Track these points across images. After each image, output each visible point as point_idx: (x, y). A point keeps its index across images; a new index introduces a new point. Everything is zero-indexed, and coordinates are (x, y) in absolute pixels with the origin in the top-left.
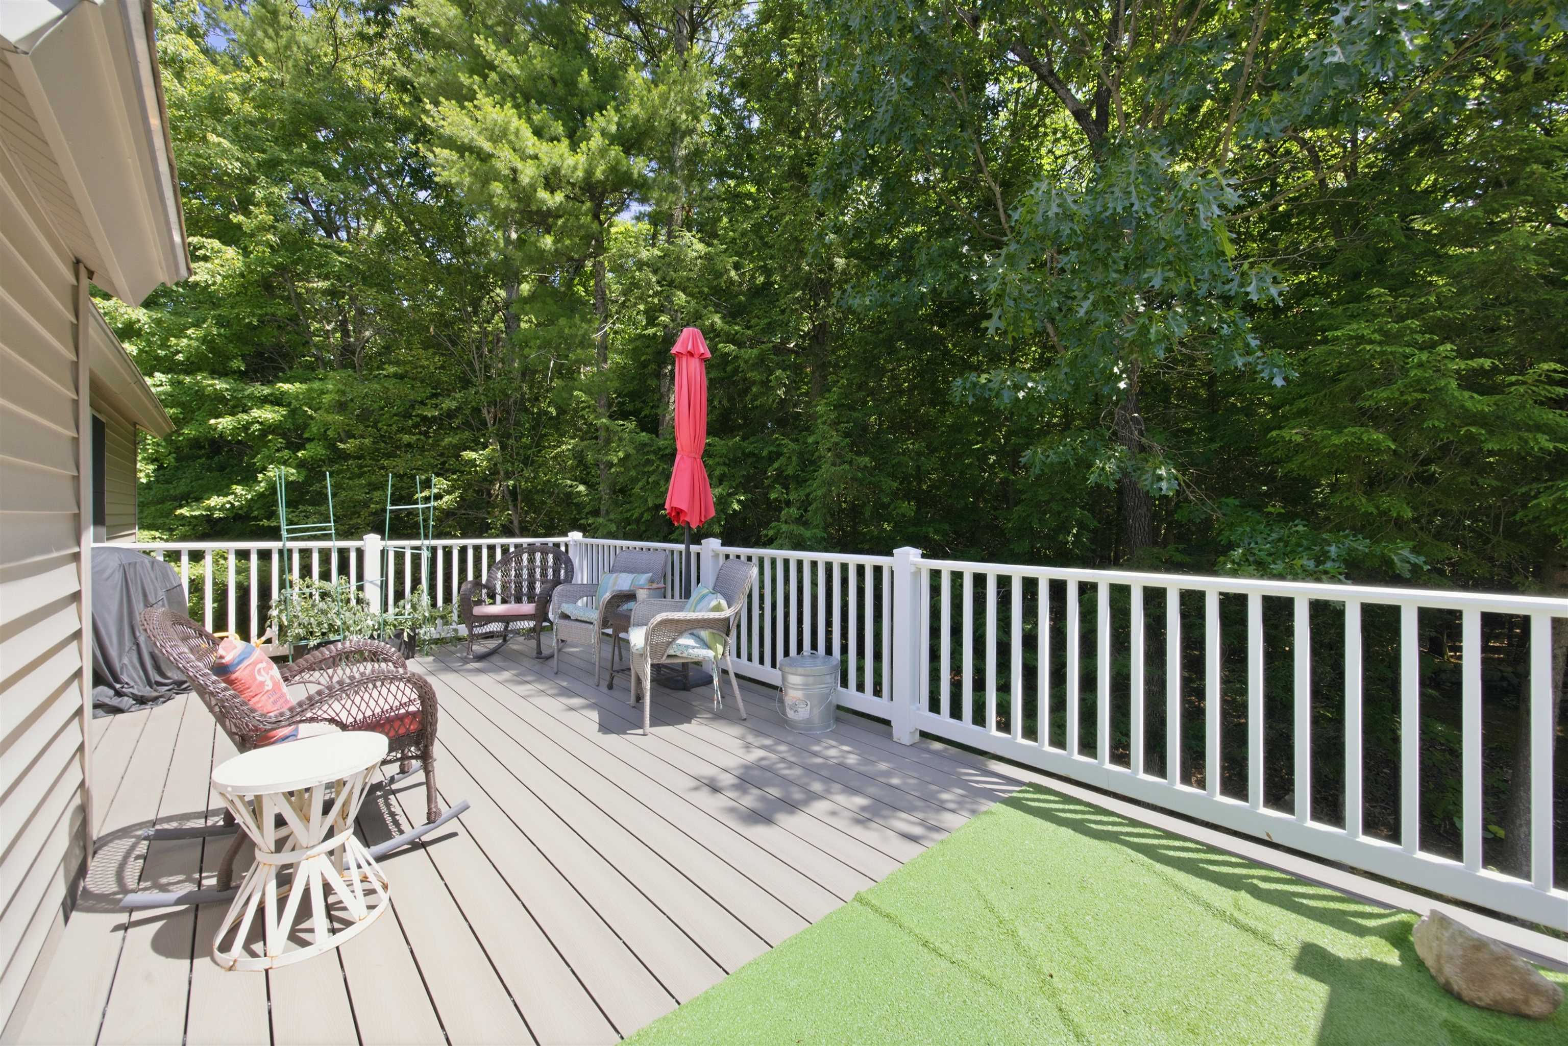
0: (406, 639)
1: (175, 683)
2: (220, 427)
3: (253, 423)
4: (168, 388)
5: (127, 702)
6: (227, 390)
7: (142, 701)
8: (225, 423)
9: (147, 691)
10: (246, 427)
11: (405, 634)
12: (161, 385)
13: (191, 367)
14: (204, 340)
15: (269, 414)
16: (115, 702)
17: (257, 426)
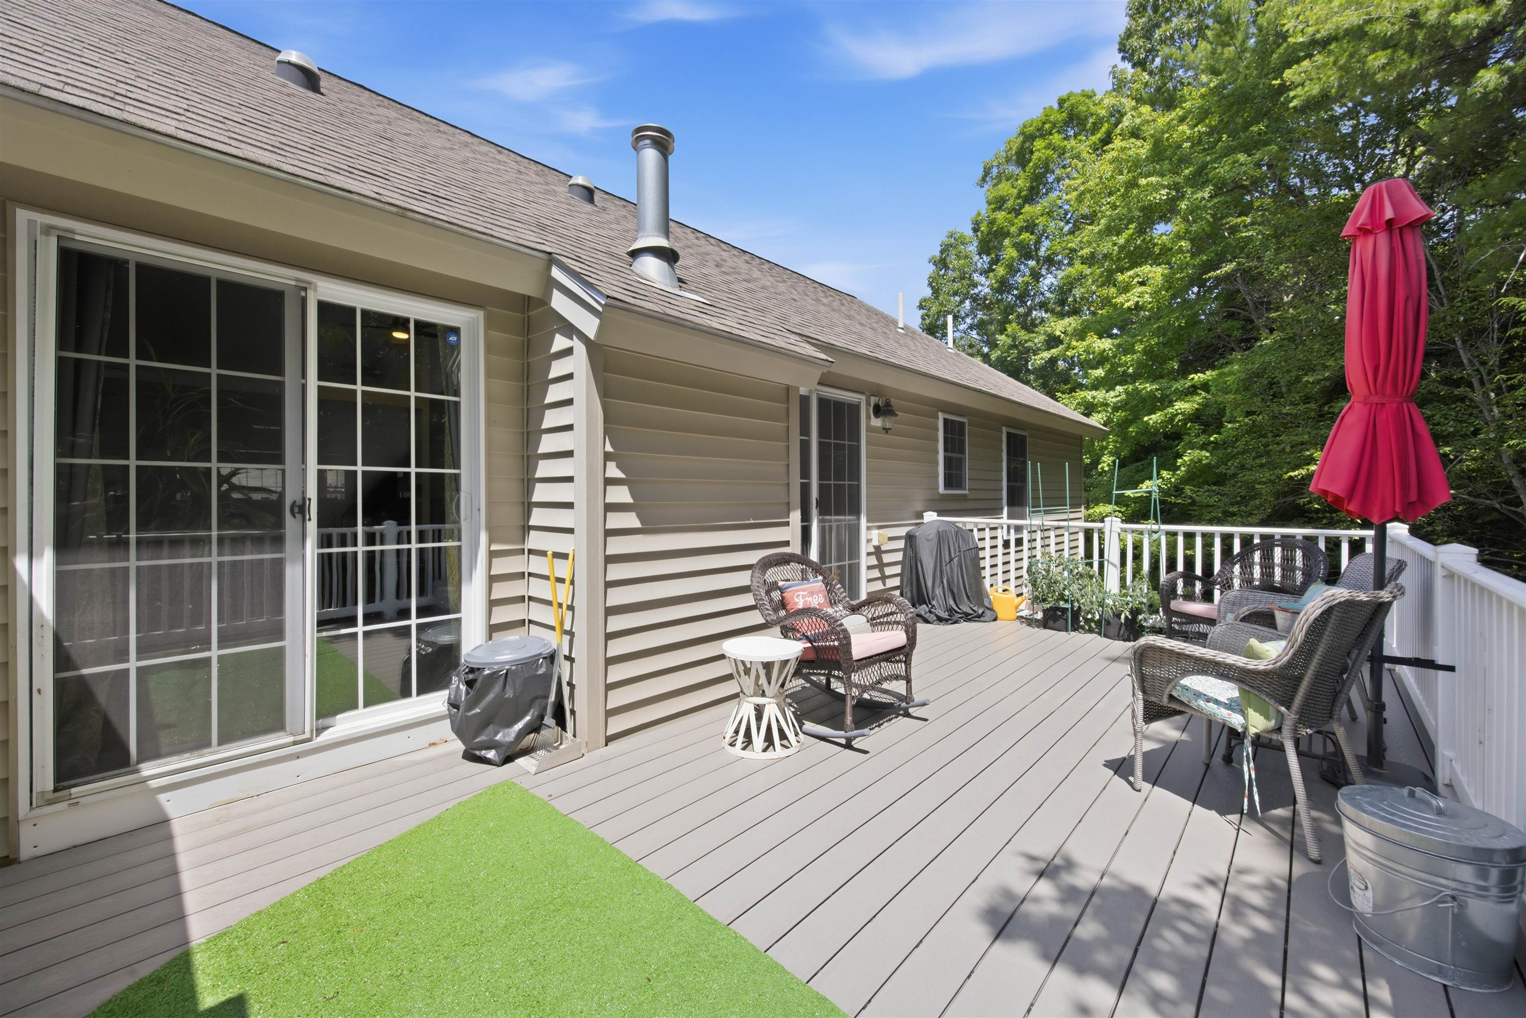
0: (1123, 621)
1: (964, 613)
2: (1151, 422)
3: (1178, 414)
4: (1123, 396)
5: (932, 617)
6: (1157, 390)
7: (940, 620)
8: (1154, 419)
9: (945, 615)
10: (1172, 419)
11: (1123, 616)
12: (1119, 396)
13: (1134, 378)
14: (1145, 352)
15: (1183, 406)
16: (927, 616)
17: (1180, 417)
